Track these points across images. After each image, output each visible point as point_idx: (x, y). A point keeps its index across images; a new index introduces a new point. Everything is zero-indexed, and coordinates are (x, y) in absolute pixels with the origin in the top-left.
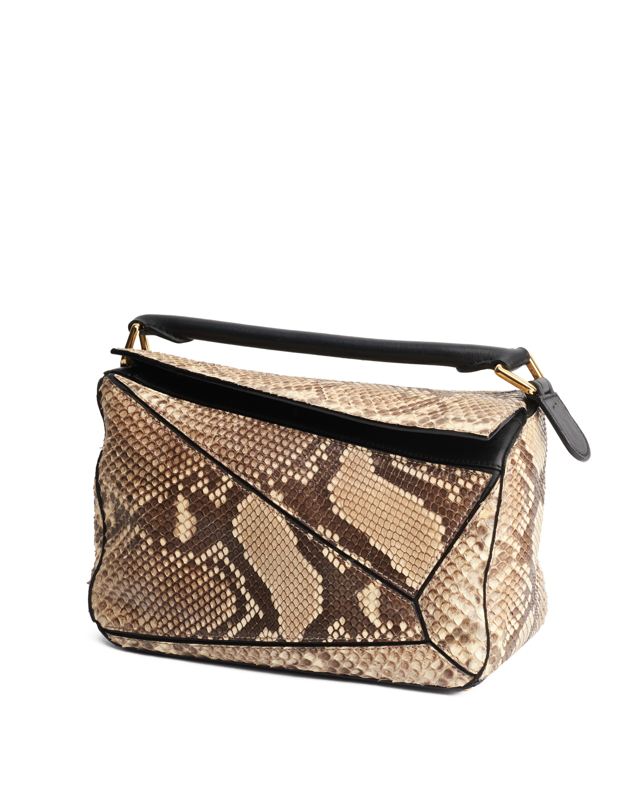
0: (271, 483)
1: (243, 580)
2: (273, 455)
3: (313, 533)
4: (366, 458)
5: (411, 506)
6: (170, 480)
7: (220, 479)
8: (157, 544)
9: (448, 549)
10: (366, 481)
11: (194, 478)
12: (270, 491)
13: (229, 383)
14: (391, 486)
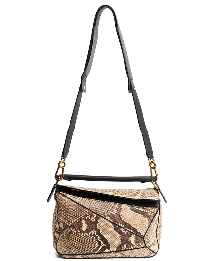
0: (106, 215)
1: (100, 238)
2: (105, 208)
3: (118, 225)
4: (128, 207)
5: (140, 217)
6: (80, 216)
7: (93, 215)
8: (77, 232)
9: (149, 226)
10: (129, 212)
11: (86, 215)
12: (106, 217)
13: (93, 192)
14: (135, 213)
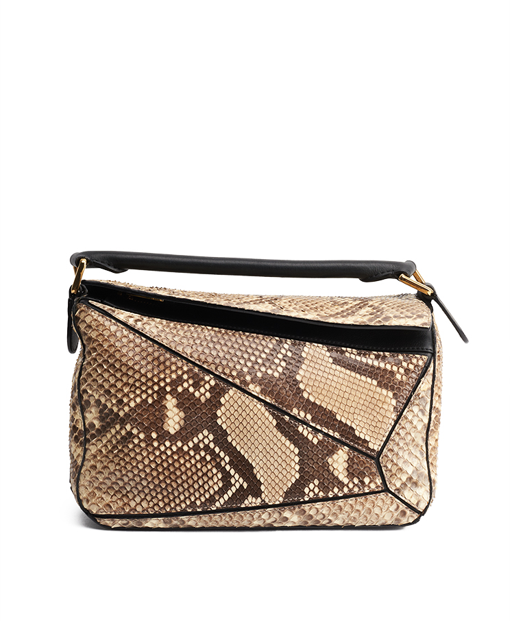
1: (227, 459)
2: (246, 356)
3: (289, 415)
4: (323, 352)
5: (367, 386)
6: (158, 384)
7: (203, 379)
8: (149, 437)
9: (399, 417)
10: (327, 370)
11: (180, 380)
12: (249, 384)
13: (202, 303)
14: (348, 372)
